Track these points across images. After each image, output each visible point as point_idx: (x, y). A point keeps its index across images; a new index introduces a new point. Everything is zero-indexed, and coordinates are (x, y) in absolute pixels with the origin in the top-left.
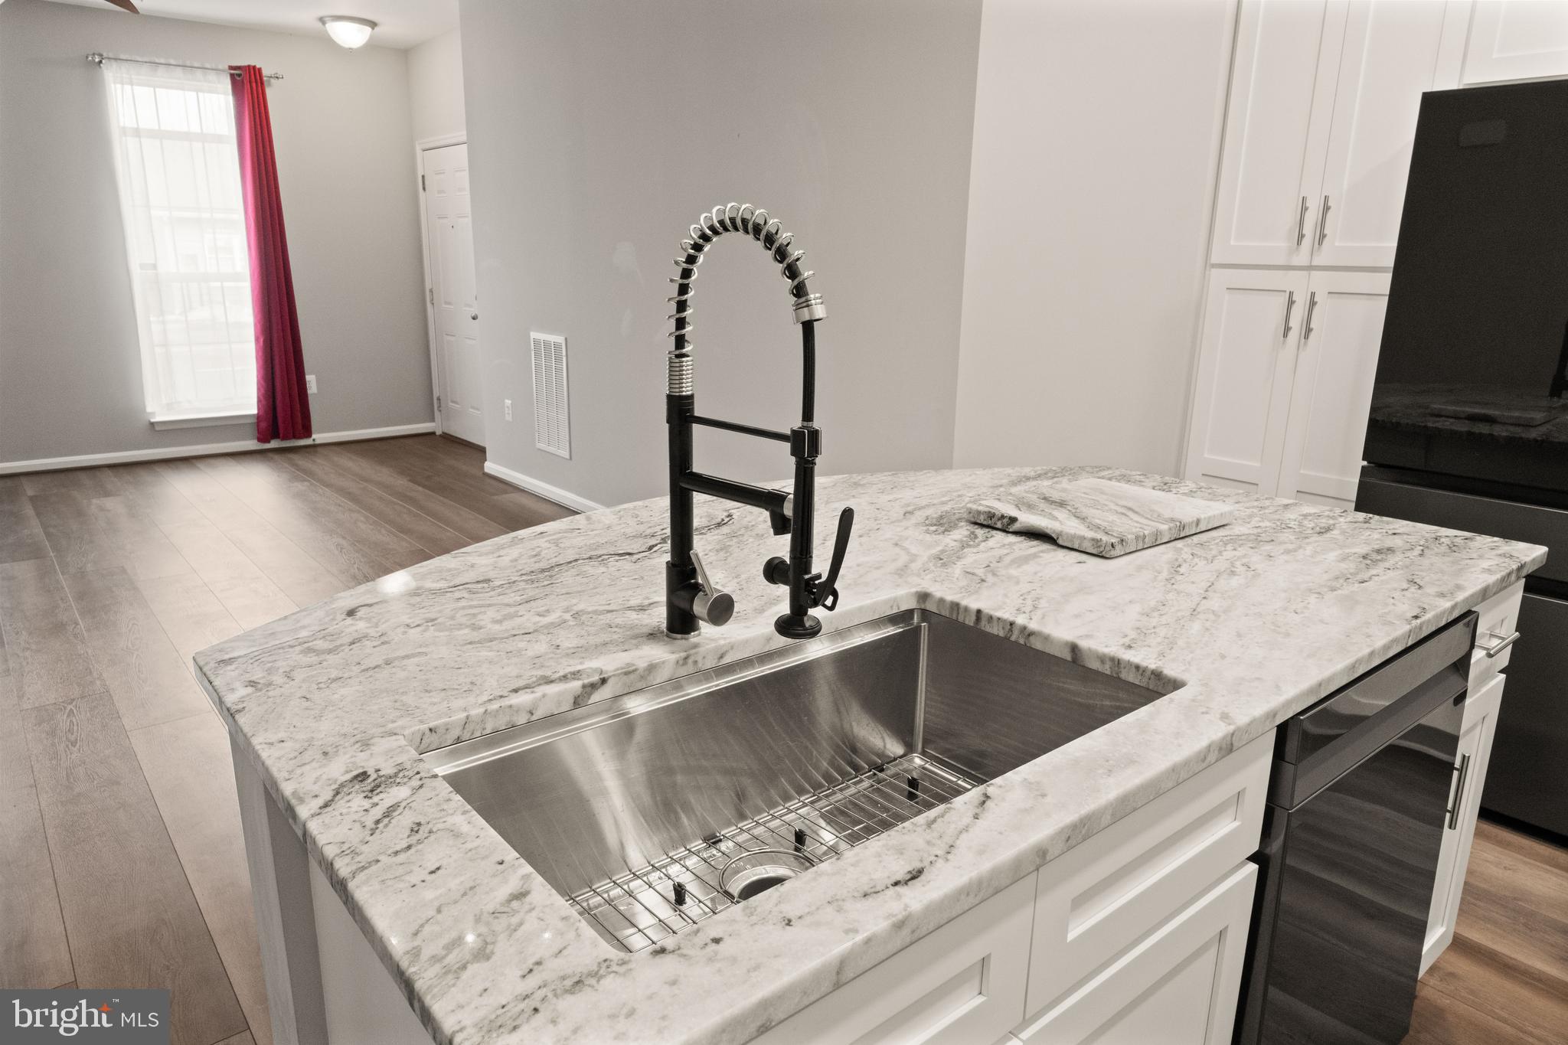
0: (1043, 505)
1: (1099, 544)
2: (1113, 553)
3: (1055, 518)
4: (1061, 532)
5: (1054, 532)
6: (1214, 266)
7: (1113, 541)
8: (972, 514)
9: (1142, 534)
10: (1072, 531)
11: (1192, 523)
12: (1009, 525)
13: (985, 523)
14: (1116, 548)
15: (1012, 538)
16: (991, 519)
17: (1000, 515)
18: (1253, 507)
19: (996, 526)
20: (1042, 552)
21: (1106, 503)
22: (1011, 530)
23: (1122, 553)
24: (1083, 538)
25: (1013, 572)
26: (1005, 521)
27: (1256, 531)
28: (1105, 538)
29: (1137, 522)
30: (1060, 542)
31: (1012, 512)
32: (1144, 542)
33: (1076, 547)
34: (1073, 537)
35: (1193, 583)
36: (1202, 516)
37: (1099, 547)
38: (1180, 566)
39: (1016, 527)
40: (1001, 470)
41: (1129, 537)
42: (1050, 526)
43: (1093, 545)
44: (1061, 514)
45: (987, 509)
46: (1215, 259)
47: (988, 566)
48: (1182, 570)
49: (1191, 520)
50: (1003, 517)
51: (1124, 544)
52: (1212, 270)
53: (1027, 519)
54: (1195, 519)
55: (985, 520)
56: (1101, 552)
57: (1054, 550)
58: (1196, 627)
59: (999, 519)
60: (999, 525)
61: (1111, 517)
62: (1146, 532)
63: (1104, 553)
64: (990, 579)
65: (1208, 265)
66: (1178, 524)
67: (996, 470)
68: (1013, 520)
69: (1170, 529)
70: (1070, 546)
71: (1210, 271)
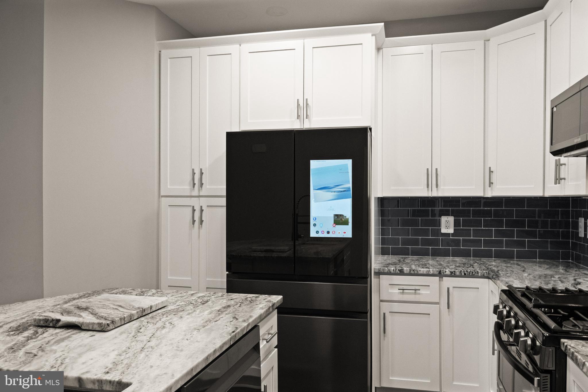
0: (77, 311)
1: (102, 325)
2: (109, 328)
3: (81, 316)
4: (83, 322)
5: (79, 323)
6: (162, 196)
7: (108, 322)
8: (36, 322)
9: (123, 317)
10: (88, 321)
11: (148, 308)
12: (56, 324)
13: (44, 325)
14: (110, 325)
15: (58, 330)
16: (47, 323)
17: (51, 320)
18: (179, 297)
19: (50, 326)
20: (73, 334)
21: (109, 305)
22: (57, 326)
23: (114, 328)
24: (94, 323)
25: (54, 347)
26: (54, 322)
27: (178, 307)
28: (104, 322)
29: (122, 312)
30: (83, 328)
31: (57, 316)
32: (125, 321)
33: (91, 328)
34: (88, 324)
35: (145, 335)
36: (153, 304)
37: (102, 327)
38: (140, 329)
39: (60, 324)
40: (61, 296)
41: (116, 319)
42: (77, 321)
43: (99, 326)
44: (84, 314)
45: (44, 318)
46: (162, 194)
47: (41, 347)
48: (141, 331)
49: (147, 307)
50: (53, 320)
51: (114, 323)
52: (162, 198)
53: (66, 319)
54: (150, 306)
55: (43, 323)
56: (103, 329)
57: (79, 332)
58: (143, 355)
59: (51, 322)
60: (51, 325)
61: (109, 311)
62: (125, 316)
63: (104, 329)
64: (40, 353)
65: (160, 196)
66: (141, 309)
67: (58, 297)
68: (58, 321)
69: (137, 312)
70: (88, 329)
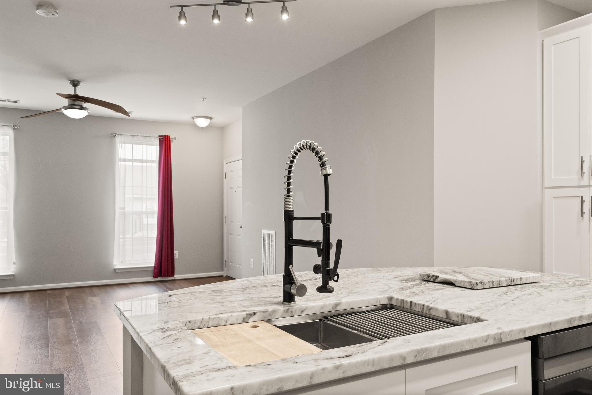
0: (453, 273)
1: (471, 283)
2: (478, 287)
3: (456, 276)
4: (456, 280)
5: (453, 280)
6: (546, 188)
7: (477, 282)
8: (421, 277)
9: (491, 281)
10: (460, 279)
11: (518, 279)
12: (436, 279)
13: (426, 279)
14: (479, 285)
15: (436, 284)
16: (429, 278)
17: (432, 276)
18: (555, 278)
19: (431, 280)
20: (448, 288)
21: (481, 273)
22: (437, 281)
23: (482, 288)
24: (465, 282)
25: (432, 292)
26: (434, 277)
27: (550, 284)
28: (473, 281)
29: (491, 277)
30: (456, 284)
31: (437, 274)
32: (493, 285)
33: (462, 286)
34: (461, 282)
35: (510, 297)
36: (523, 277)
37: (471, 285)
38: (507, 292)
39: (438, 280)
41: (485, 281)
42: (451, 278)
43: (469, 284)
44: (458, 275)
45: (427, 274)
46: (546, 185)
47: (422, 291)
48: (507, 293)
50: (433, 276)
51: (482, 283)
52: (546, 190)
53: (442, 277)
54: (519, 277)
55: (426, 278)
56: (473, 287)
57: (453, 287)
58: (504, 307)
59: (432, 277)
60: (432, 280)
61: (480, 276)
62: (494, 280)
63: (474, 287)
64: (421, 294)
65: (543, 188)
66: (510, 278)
68: (437, 277)
69: (506, 280)
70: (460, 286)
71: (545, 190)
